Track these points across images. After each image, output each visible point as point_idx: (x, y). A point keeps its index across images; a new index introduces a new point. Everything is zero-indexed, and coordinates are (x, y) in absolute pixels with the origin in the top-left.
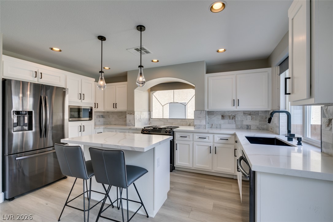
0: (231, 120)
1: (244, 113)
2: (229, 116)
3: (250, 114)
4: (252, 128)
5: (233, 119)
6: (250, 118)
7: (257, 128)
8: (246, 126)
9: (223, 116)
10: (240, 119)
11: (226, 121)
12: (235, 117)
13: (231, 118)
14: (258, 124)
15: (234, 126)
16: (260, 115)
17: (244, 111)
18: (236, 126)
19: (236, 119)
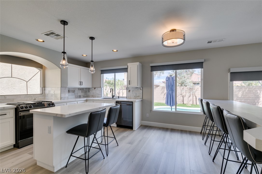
0: (73, 93)
1: (78, 89)
2: (72, 91)
3: (81, 90)
4: (81, 97)
5: (74, 92)
6: (81, 92)
7: (83, 96)
8: (79, 96)
9: (69, 91)
10: (77, 92)
11: (70, 94)
12: (74, 91)
13: (73, 92)
14: (83, 95)
15: (74, 96)
16: (84, 90)
17: (78, 88)
18: (75, 96)
19: (75, 92)
